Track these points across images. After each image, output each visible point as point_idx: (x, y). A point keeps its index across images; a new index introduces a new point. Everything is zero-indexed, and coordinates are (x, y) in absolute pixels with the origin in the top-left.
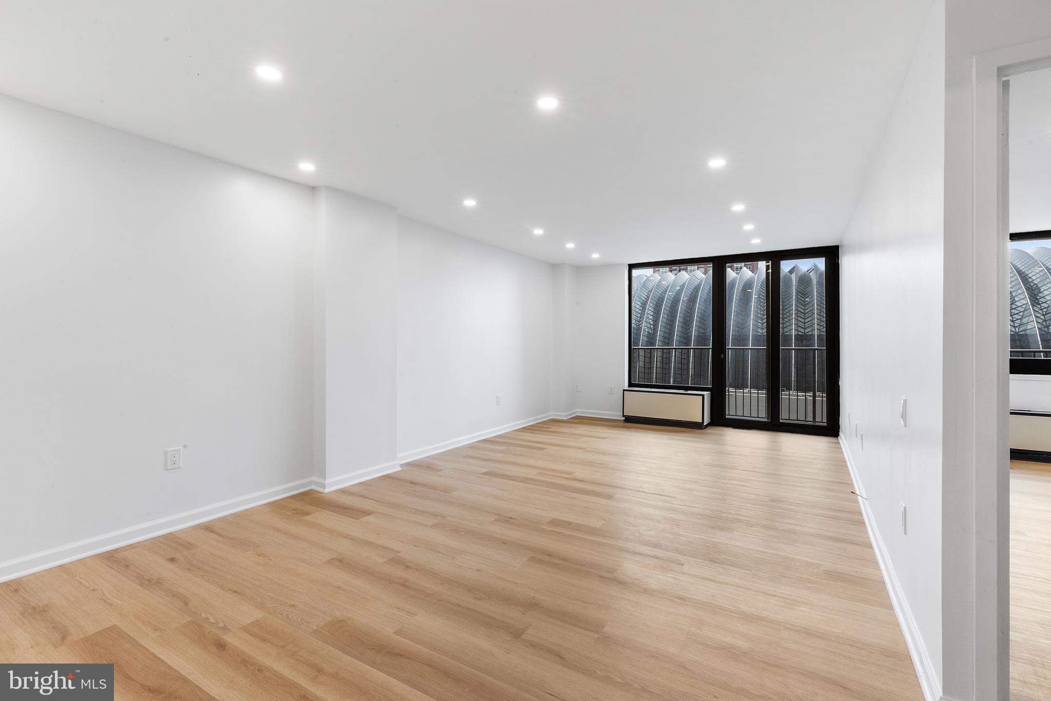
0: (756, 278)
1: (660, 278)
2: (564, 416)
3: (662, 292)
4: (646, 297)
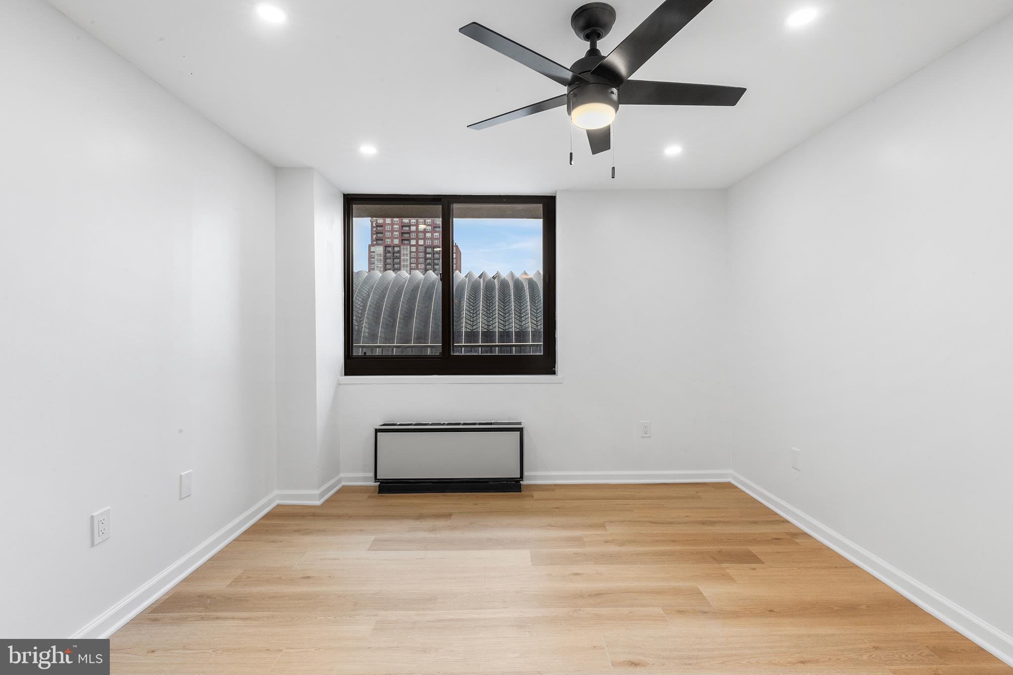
0: (467, 281)
1: (381, 275)
3: (383, 289)
4: (367, 293)
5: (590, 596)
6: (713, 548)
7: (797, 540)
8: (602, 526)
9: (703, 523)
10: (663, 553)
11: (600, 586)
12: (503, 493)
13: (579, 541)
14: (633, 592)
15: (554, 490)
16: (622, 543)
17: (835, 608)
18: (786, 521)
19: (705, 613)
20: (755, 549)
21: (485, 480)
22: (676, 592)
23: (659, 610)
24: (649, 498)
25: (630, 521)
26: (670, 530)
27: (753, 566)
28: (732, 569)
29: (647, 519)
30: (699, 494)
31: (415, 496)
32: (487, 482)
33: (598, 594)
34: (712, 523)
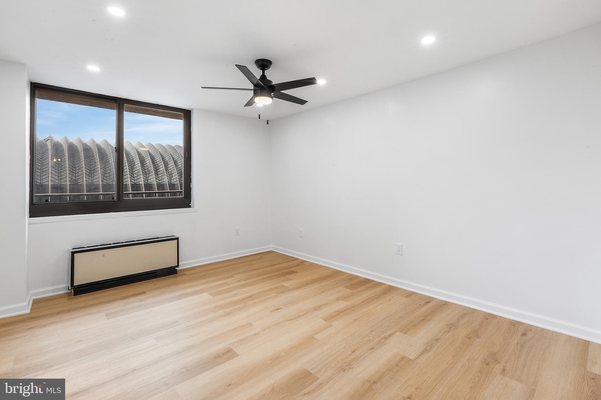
5: (247, 298)
6: (280, 272)
7: (304, 263)
8: (232, 276)
9: (271, 266)
10: (264, 279)
11: (248, 294)
12: (167, 277)
13: (225, 284)
14: (261, 293)
15: (195, 269)
16: (246, 280)
17: (324, 278)
18: (298, 259)
19: (290, 290)
20: (293, 269)
21: (154, 272)
22: (276, 288)
23: (275, 294)
24: (243, 263)
25: (242, 272)
26: (260, 271)
27: (295, 274)
28: (290, 277)
29: (248, 270)
30: (262, 257)
31: (107, 291)
32: (155, 273)
33: (250, 297)
34: (274, 265)
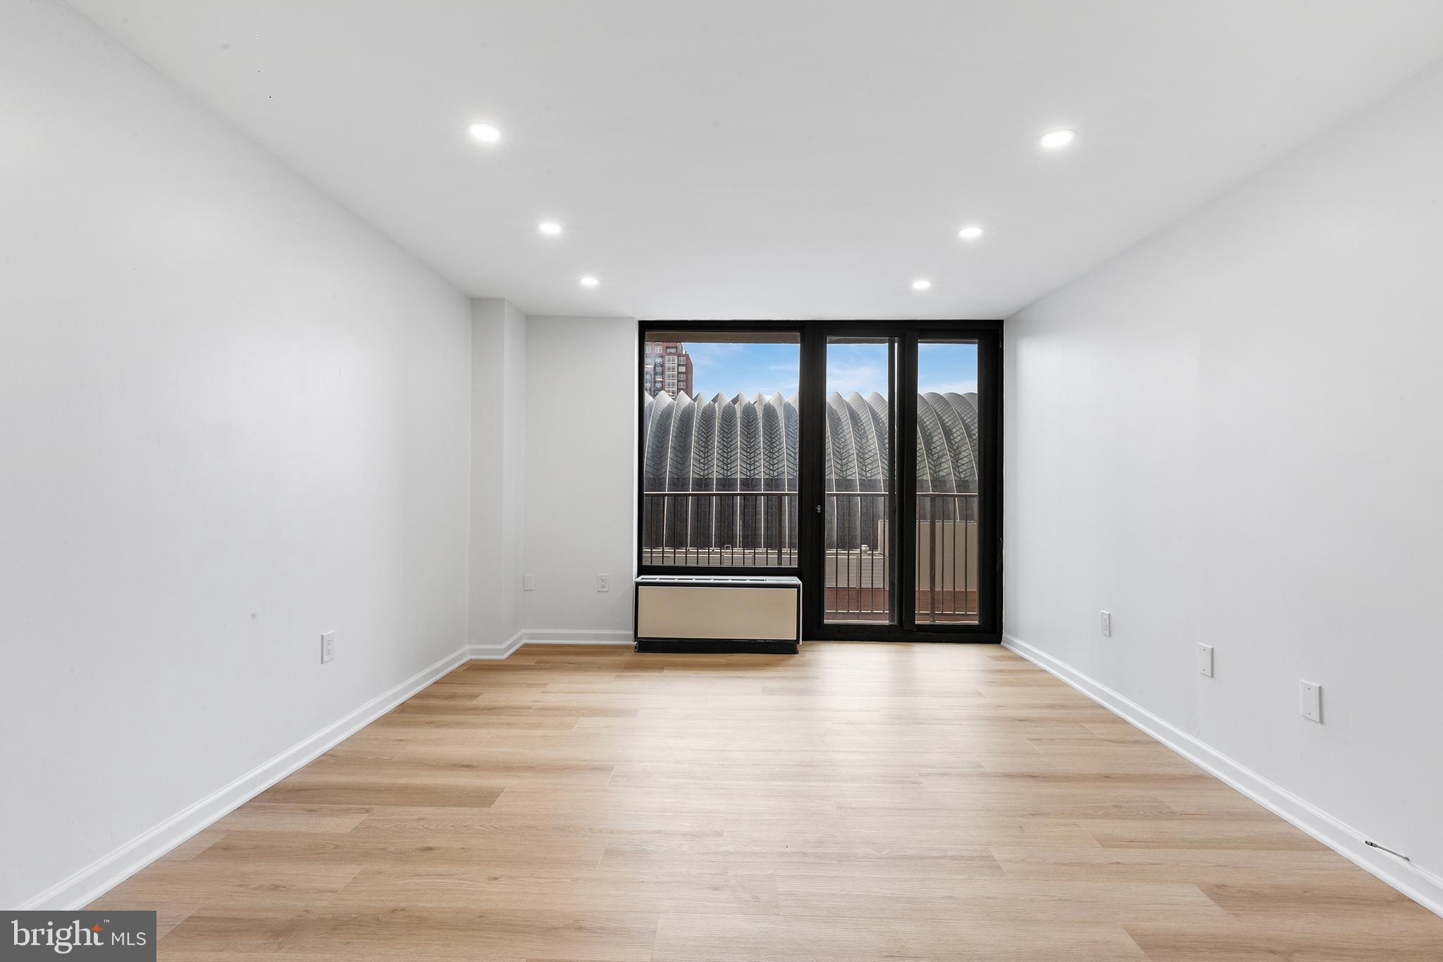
2: (500, 651)
